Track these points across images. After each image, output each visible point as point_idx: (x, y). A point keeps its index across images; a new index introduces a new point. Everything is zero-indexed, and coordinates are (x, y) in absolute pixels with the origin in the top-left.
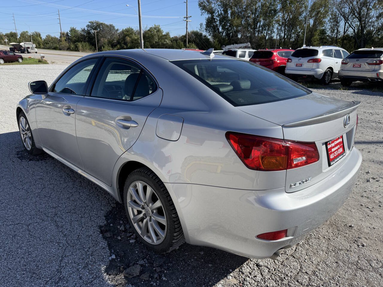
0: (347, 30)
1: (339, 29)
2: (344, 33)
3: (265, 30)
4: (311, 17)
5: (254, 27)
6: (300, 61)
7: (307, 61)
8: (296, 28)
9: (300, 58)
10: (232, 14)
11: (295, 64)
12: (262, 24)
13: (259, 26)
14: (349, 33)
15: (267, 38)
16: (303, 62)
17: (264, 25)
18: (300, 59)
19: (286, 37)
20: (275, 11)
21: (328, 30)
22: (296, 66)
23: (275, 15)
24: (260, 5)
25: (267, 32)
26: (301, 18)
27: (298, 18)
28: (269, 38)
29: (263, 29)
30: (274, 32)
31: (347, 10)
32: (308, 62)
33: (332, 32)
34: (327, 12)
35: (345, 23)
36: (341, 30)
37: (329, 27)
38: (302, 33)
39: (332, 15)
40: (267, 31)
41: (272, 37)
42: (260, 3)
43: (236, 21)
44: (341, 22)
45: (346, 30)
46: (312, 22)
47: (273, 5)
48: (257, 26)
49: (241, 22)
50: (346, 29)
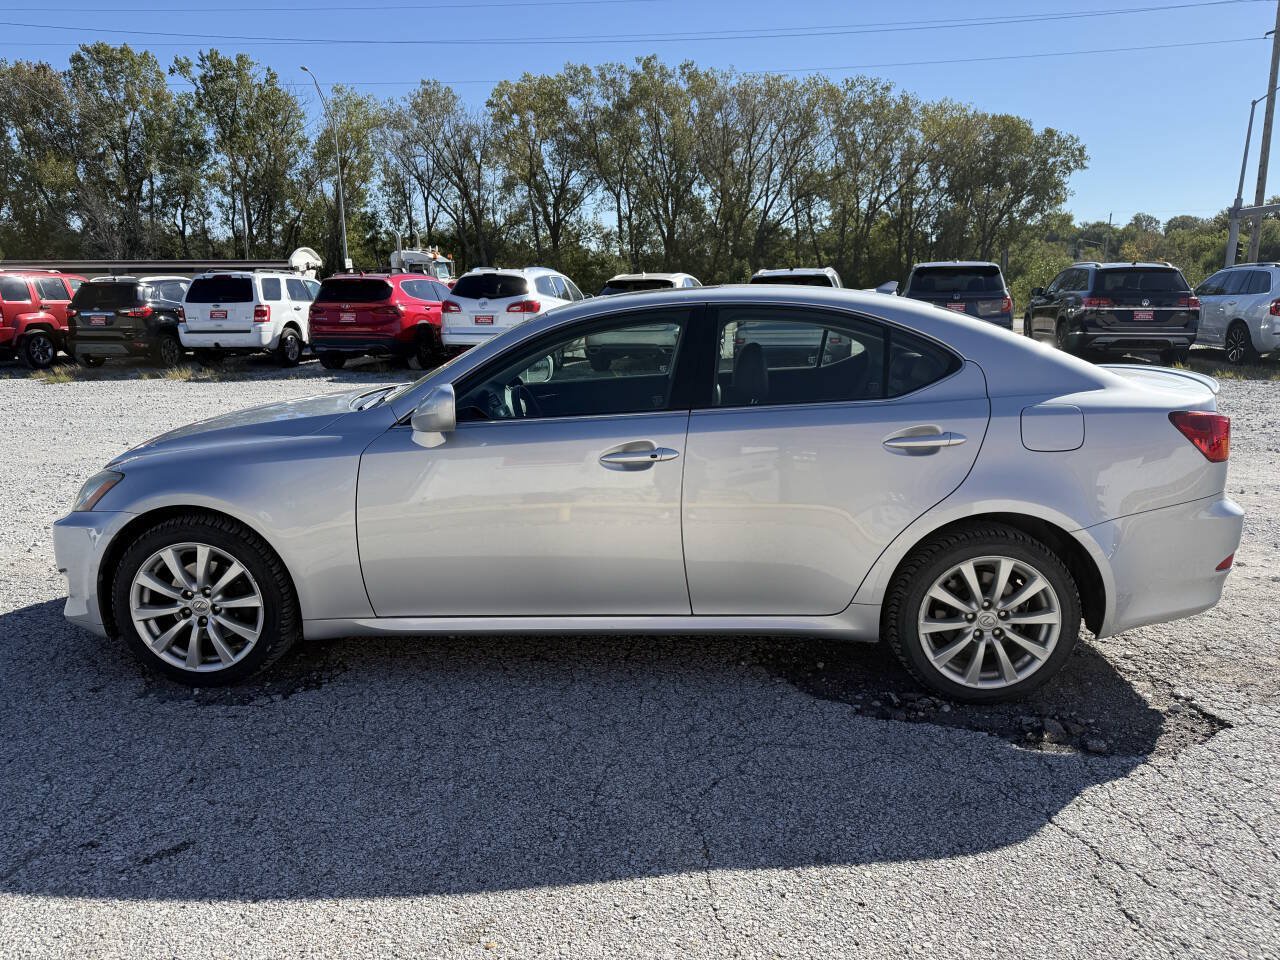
0: (434, 220)
1: (413, 214)
2: (429, 226)
3: (176, 206)
4: (324, 174)
5: (130, 193)
6: (487, 308)
7: (506, 306)
8: (282, 205)
9: (483, 300)
10: (28, 139)
11: (471, 317)
12: (158, 183)
13: (151, 191)
14: (442, 227)
15: (188, 231)
16: (495, 312)
17: (167, 191)
18: (485, 303)
19: (255, 232)
20: (201, 147)
21: (382, 214)
22: (476, 322)
23: (203, 158)
24: (139, 121)
25: (182, 214)
26: (293, 175)
27: (284, 172)
28: (194, 234)
29: (164, 202)
30: (210, 214)
31: (423, 163)
32: (508, 311)
33: (397, 221)
34: (368, 163)
35: (426, 199)
36: (419, 217)
37: (386, 209)
38: (304, 221)
39: (385, 171)
40: (183, 210)
41: (205, 231)
42: (137, 114)
43: (53, 170)
44: (415, 195)
45: (431, 221)
46: (328, 188)
47: (187, 125)
48: (139, 192)
49: (76, 175)
50: (430, 215)
